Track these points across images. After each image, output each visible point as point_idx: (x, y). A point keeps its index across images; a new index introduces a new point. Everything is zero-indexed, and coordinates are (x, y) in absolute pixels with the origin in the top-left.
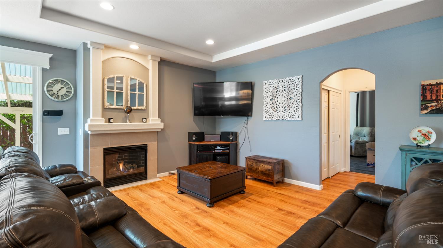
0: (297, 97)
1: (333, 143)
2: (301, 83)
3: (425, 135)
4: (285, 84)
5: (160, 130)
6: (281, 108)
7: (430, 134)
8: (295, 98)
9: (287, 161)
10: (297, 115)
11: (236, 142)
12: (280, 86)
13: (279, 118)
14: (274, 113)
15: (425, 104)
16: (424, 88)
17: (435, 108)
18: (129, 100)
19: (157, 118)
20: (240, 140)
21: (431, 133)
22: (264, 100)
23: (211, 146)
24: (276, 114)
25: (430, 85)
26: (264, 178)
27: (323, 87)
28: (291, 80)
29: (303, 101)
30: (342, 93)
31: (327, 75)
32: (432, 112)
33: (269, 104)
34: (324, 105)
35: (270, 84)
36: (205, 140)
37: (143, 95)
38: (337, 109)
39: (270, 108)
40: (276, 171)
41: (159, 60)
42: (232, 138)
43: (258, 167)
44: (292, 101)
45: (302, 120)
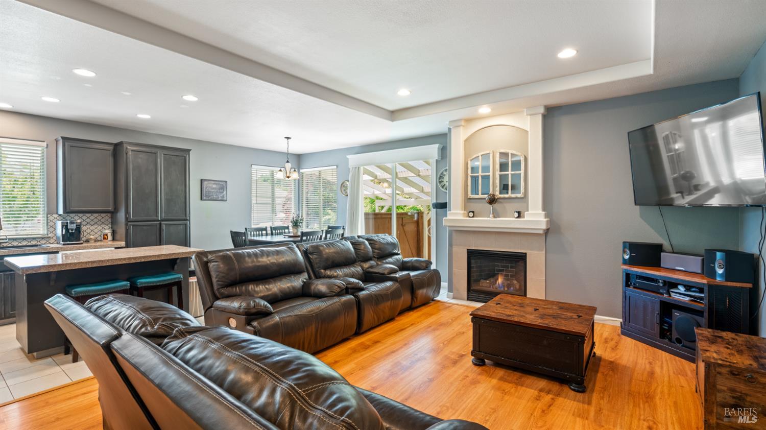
18: (498, 184)
19: (540, 211)
36: (662, 265)
37: (520, 174)
42: (722, 270)
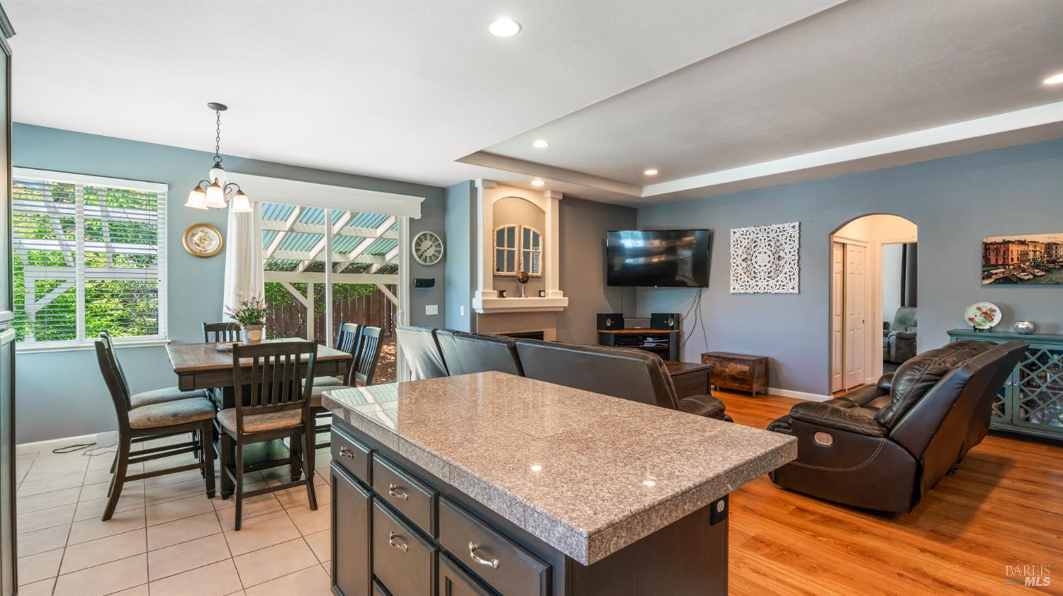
0: (790, 256)
1: (852, 332)
2: (798, 235)
3: (986, 313)
4: (771, 234)
5: (562, 309)
6: (763, 273)
7: (993, 313)
8: (788, 258)
9: (772, 359)
10: (790, 285)
11: (677, 331)
12: (760, 237)
13: (759, 291)
14: (751, 282)
15: (989, 271)
16: (987, 247)
17: (1001, 275)
18: (522, 262)
19: (558, 291)
20: (686, 327)
21: (994, 311)
22: (732, 261)
23: (637, 336)
24: (753, 283)
25: (995, 243)
26: (736, 385)
27: (835, 239)
28: (781, 228)
29: (801, 262)
30: (868, 246)
31: (843, 222)
32: (997, 282)
33: (740, 268)
34: (837, 267)
35: (743, 235)
36: (625, 327)
37: (539, 253)
38: (859, 274)
39: (743, 274)
40: (756, 374)
41: (561, 198)
42: (672, 323)
43: (723, 369)
44: (782, 263)
45: (799, 292)
